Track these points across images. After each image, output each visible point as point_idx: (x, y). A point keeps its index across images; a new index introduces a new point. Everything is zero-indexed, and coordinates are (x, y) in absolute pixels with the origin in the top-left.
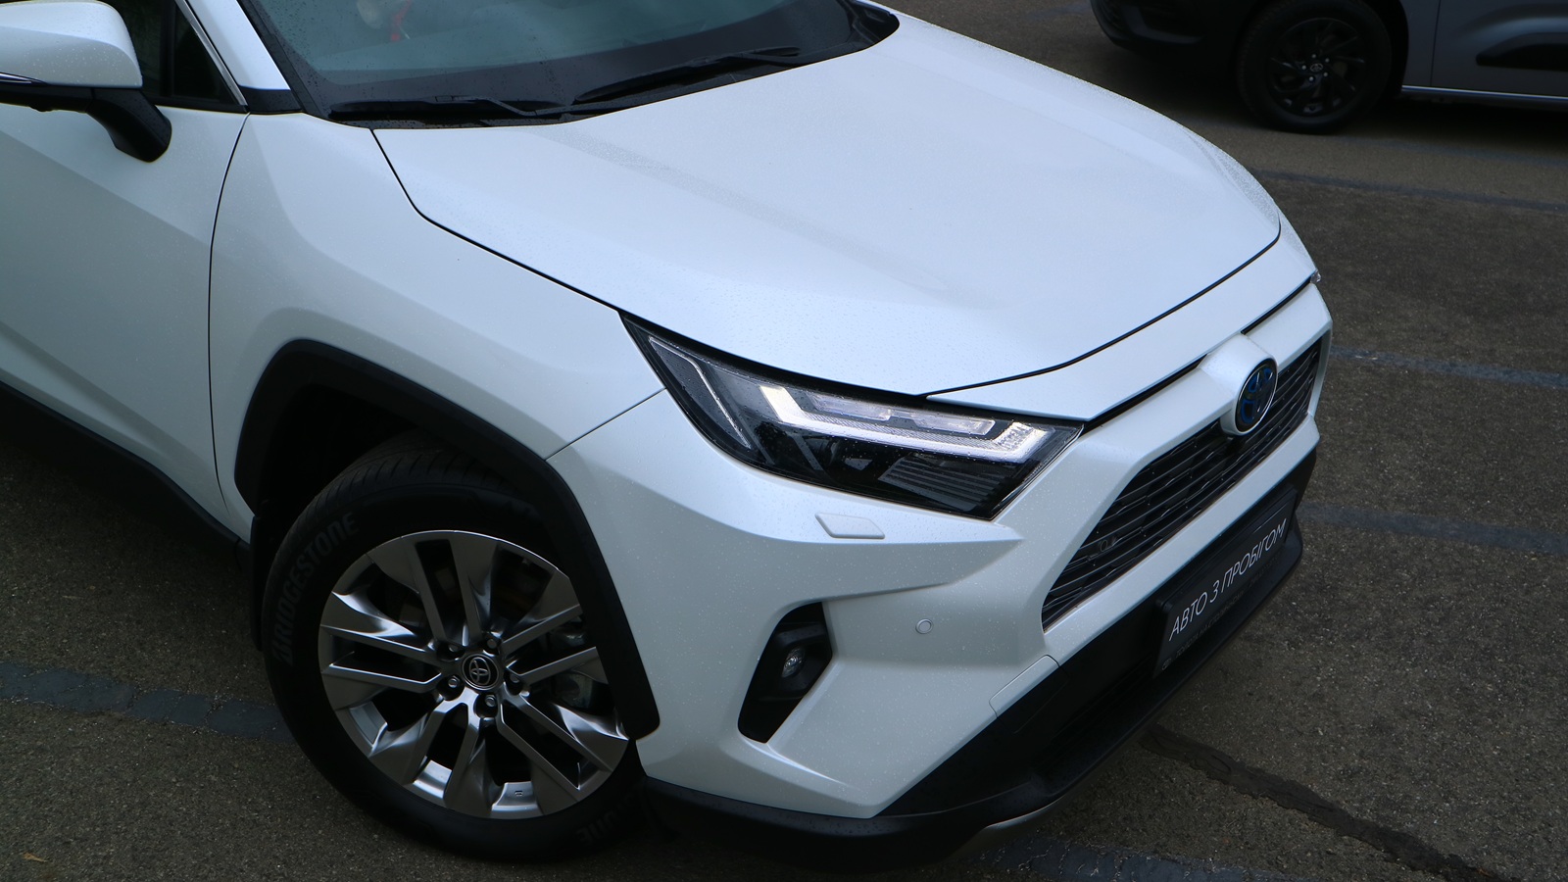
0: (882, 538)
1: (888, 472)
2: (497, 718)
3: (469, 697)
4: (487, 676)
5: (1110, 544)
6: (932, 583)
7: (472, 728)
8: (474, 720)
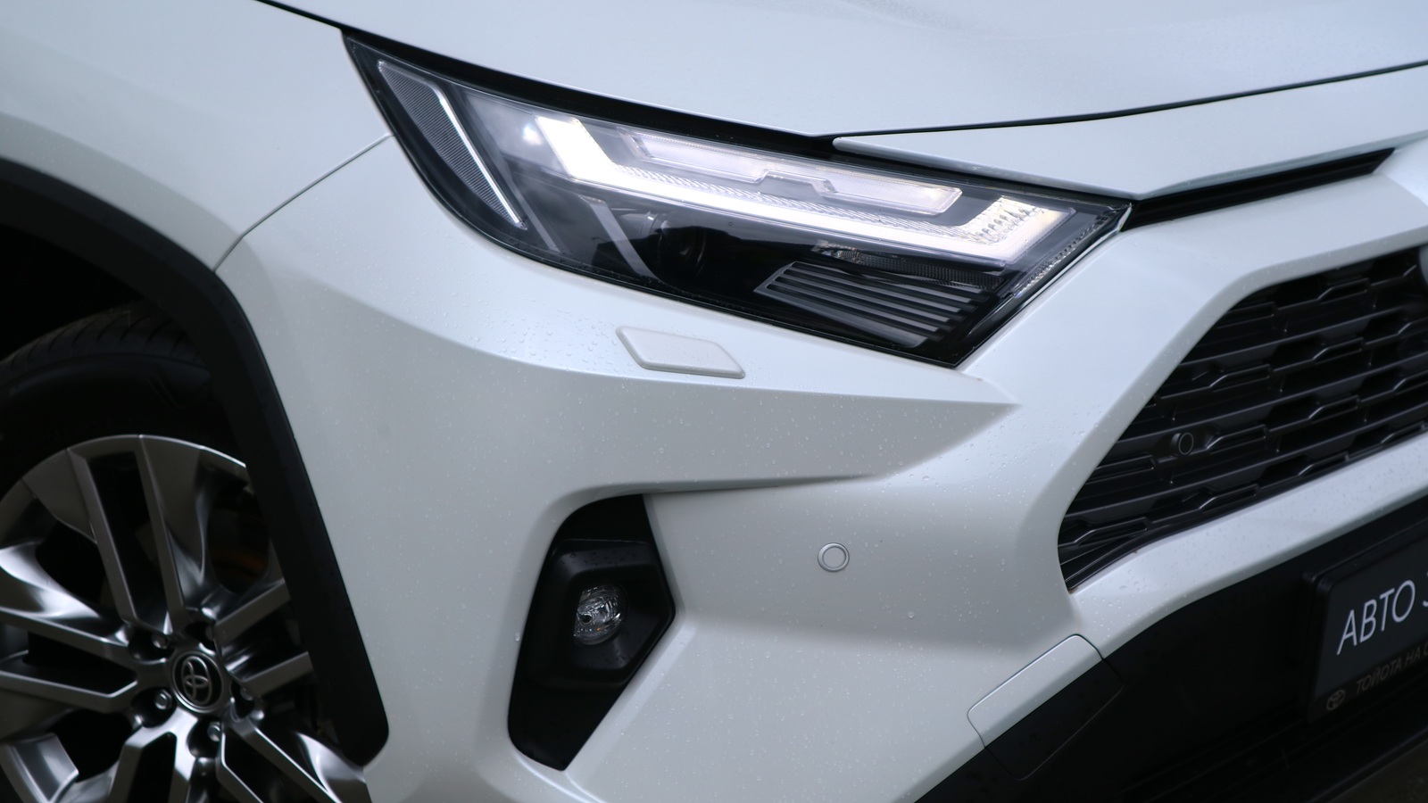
0: (739, 376)
1: (772, 280)
2: (217, 760)
3: (182, 724)
4: (206, 689)
5: (1200, 444)
6: (841, 472)
7: (180, 777)
8: (185, 761)
